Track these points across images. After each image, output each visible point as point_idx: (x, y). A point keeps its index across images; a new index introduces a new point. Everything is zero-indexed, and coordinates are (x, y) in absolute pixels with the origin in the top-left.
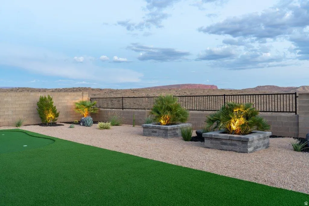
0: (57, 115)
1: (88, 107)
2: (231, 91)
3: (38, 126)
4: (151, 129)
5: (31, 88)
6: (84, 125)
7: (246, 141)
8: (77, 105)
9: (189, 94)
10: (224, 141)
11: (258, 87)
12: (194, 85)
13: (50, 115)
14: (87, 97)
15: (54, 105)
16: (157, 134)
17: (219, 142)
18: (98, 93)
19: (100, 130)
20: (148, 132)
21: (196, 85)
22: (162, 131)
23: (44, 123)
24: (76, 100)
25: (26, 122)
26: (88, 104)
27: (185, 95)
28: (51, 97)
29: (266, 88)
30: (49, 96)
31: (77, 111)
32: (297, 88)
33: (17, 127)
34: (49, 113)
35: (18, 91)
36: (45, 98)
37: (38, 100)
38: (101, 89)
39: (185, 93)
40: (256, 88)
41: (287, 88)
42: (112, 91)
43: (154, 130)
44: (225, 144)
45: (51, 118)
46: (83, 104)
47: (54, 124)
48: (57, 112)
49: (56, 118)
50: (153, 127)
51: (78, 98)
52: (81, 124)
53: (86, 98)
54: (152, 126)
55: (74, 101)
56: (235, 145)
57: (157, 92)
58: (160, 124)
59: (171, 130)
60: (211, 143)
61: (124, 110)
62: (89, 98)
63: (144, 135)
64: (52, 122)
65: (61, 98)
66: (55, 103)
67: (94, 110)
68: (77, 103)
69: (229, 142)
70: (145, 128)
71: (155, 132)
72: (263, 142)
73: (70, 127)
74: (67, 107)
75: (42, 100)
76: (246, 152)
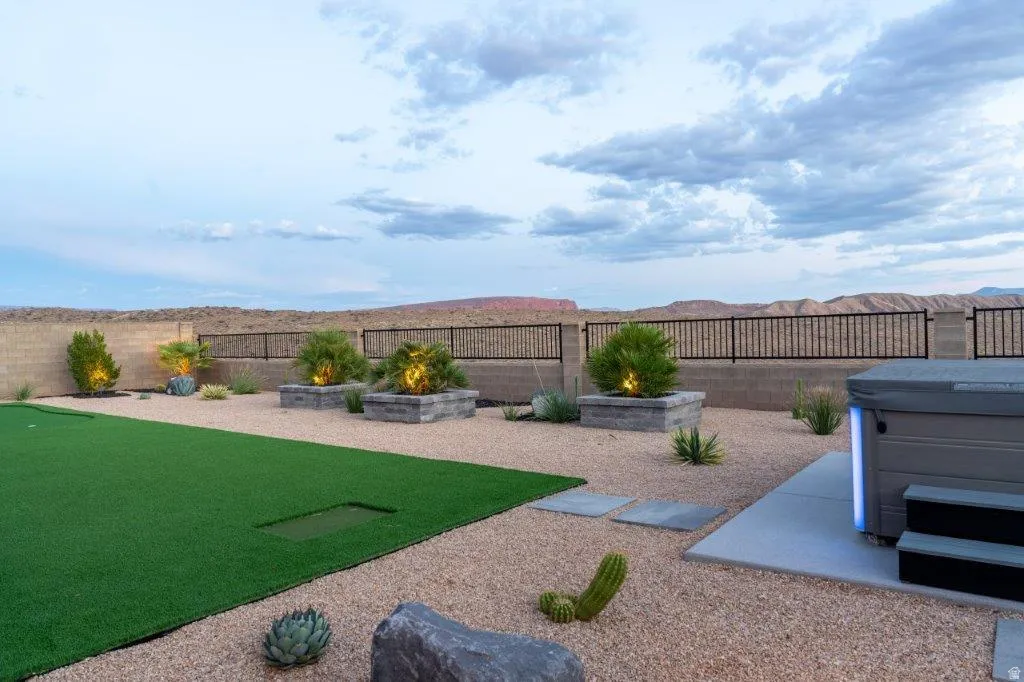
0: (115, 374)
1: (190, 355)
2: (605, 313)
3: (70, 398)
4: (295, 395)
5: (70, 310)
6: (173, 394)
7: (416, 405)
8: (164, 351)
9: (500, 322)
10: (389, 406)
11: (676, 303)
12: (519, 300)
13: (99, 374)
14: (191, 334)
15: (107, 351)
16: (303, 403)
17: (383, 409)
18: (260, 320)
19: (204, 402)
20: (290, 400)
21: (523, 298)
22: (311, 397)
23: (84, 391)
24: (164, 339)
25: (40, 391)
26: (189, 349)
27: (491, 324)
28: (101, 333)
29: (694, 305)
30: (95, 331)
31: (163, 365)
32: (767, 306)
33: (18, 399)
34: (95, 368)
35: (29, 318)
36: (87, 336)
37: (70, 340)
38: (267, 312)
39: (490, 319)
40: (671, 305)
41: (742, 307)
42: (297, 316)
43: (300, 395)
44: (390, 411)
45: (101, 379)
46: (179, 349)
47: (108, 393)
48: (116, 366)
49: (113, 381)
50: (296, 391)
51: (168, 334)
52: (169, 391)
53: (187, 335)
54: (295, 389)
55: (158, 343)
56: (404, 412)
57: (417, 318)
58: (313, 384)
59: (328, 394)
60: (373, 410)
61: (270, 360)
62: (196, 336)
63: (283, 405)
64: (103, 389)
65: (126, 336)
66: (110, 346)
67: (205, 362)
68: (163, 347)
69: (396, 407)
70: (283, 392)
71: (301, 399)
72: (458, 408)
73: (142, 398)
74: (141, 355)
75: (80, 341)
76: (417, 422)
